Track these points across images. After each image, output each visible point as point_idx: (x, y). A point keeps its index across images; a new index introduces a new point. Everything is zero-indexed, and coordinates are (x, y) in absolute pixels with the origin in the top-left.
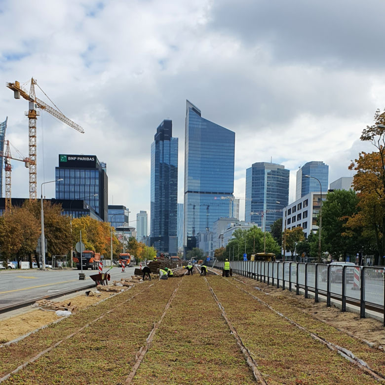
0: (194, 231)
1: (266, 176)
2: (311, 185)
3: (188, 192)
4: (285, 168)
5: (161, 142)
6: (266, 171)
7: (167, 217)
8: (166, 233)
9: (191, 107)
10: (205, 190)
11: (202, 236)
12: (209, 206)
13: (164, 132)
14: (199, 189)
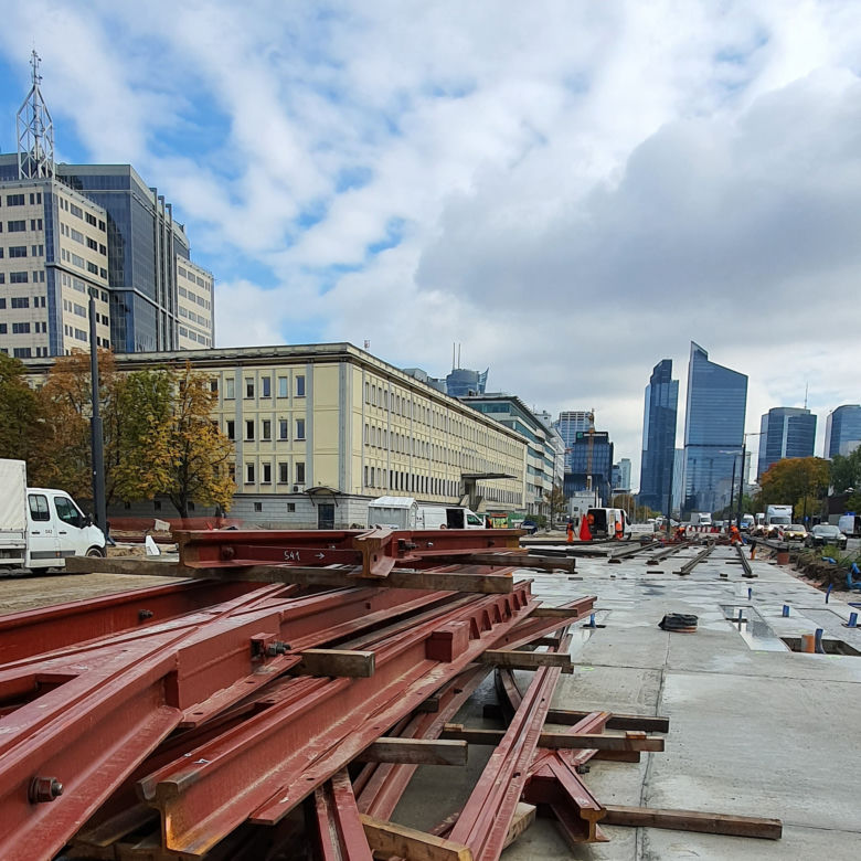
0: (693, 489)
1: (786, 422)
2: (842, 433)
3: (689, 445)
4: (812, 413)
5: (658, 386)
6: (786, 418)
7: (661, 471)
8: (660, 491)
9: (696, 349)
10: (708, 442)
11: (703, 495)
12: (712, 460)
13: (662, 373)
14: (701, 442)
